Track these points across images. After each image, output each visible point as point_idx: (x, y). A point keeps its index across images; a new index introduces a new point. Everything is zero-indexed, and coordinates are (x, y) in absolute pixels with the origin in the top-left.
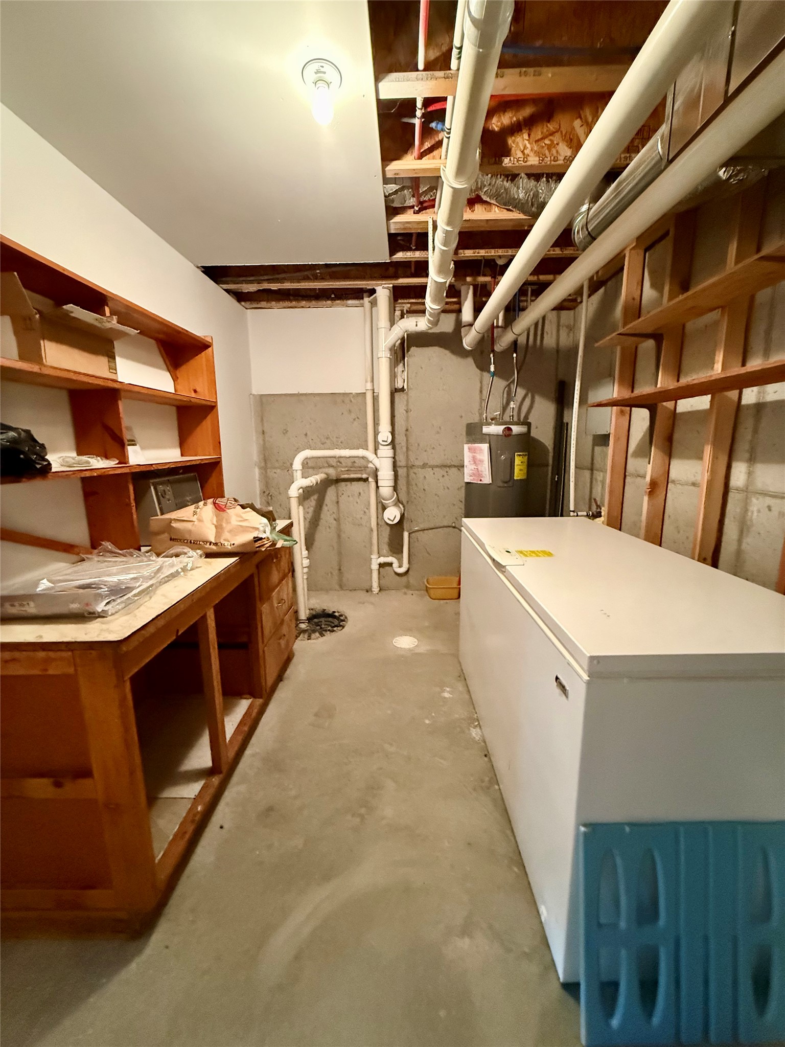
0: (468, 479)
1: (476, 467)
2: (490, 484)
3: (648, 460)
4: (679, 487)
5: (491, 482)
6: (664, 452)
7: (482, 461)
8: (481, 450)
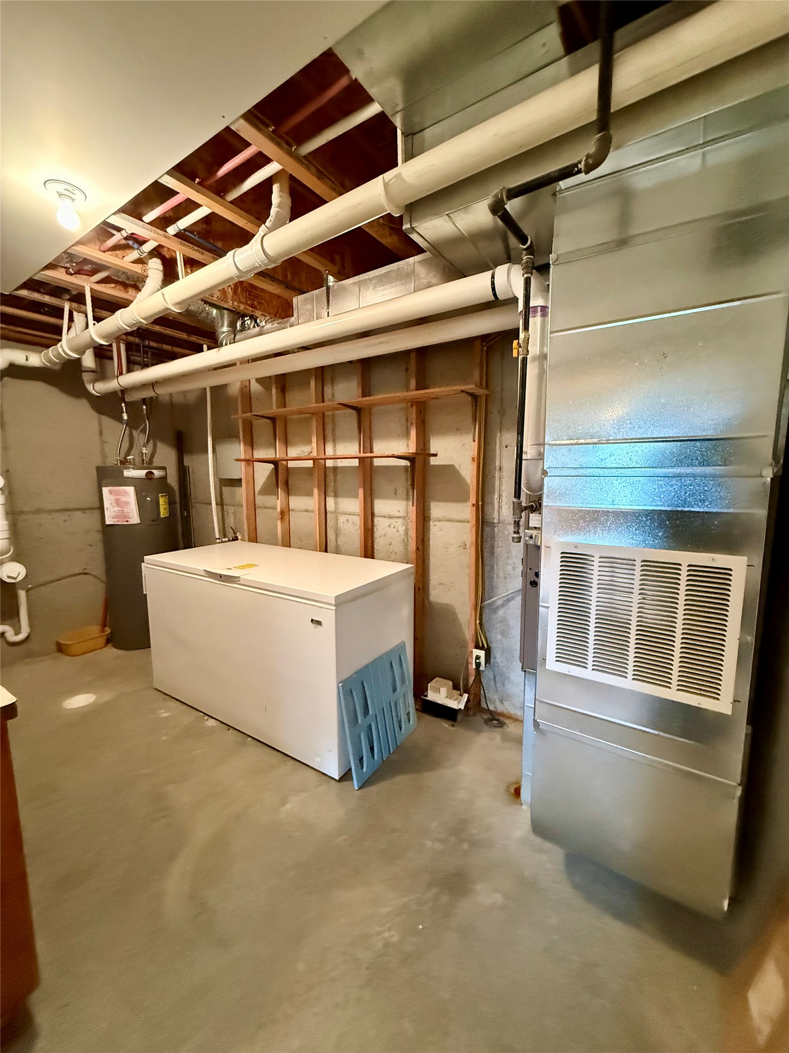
0: (109, 521)
1: (120, 509)
2: (139, 524)
3: (276, 497)
4: (298, 513)
5: (139, 522)
6: (285, 492)
7: (127, 503)
8: (125, 493)
